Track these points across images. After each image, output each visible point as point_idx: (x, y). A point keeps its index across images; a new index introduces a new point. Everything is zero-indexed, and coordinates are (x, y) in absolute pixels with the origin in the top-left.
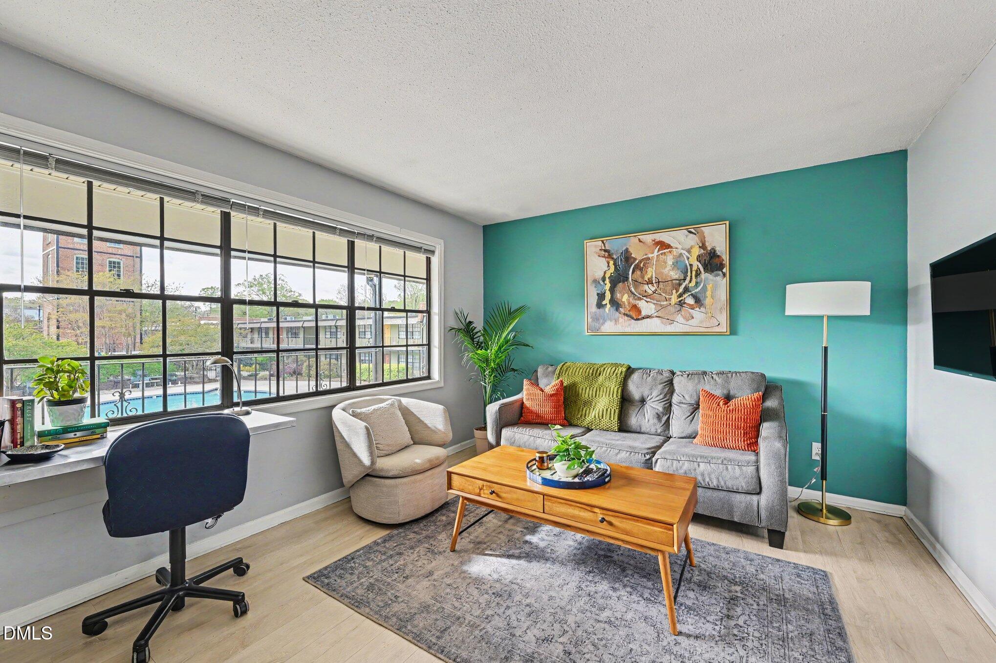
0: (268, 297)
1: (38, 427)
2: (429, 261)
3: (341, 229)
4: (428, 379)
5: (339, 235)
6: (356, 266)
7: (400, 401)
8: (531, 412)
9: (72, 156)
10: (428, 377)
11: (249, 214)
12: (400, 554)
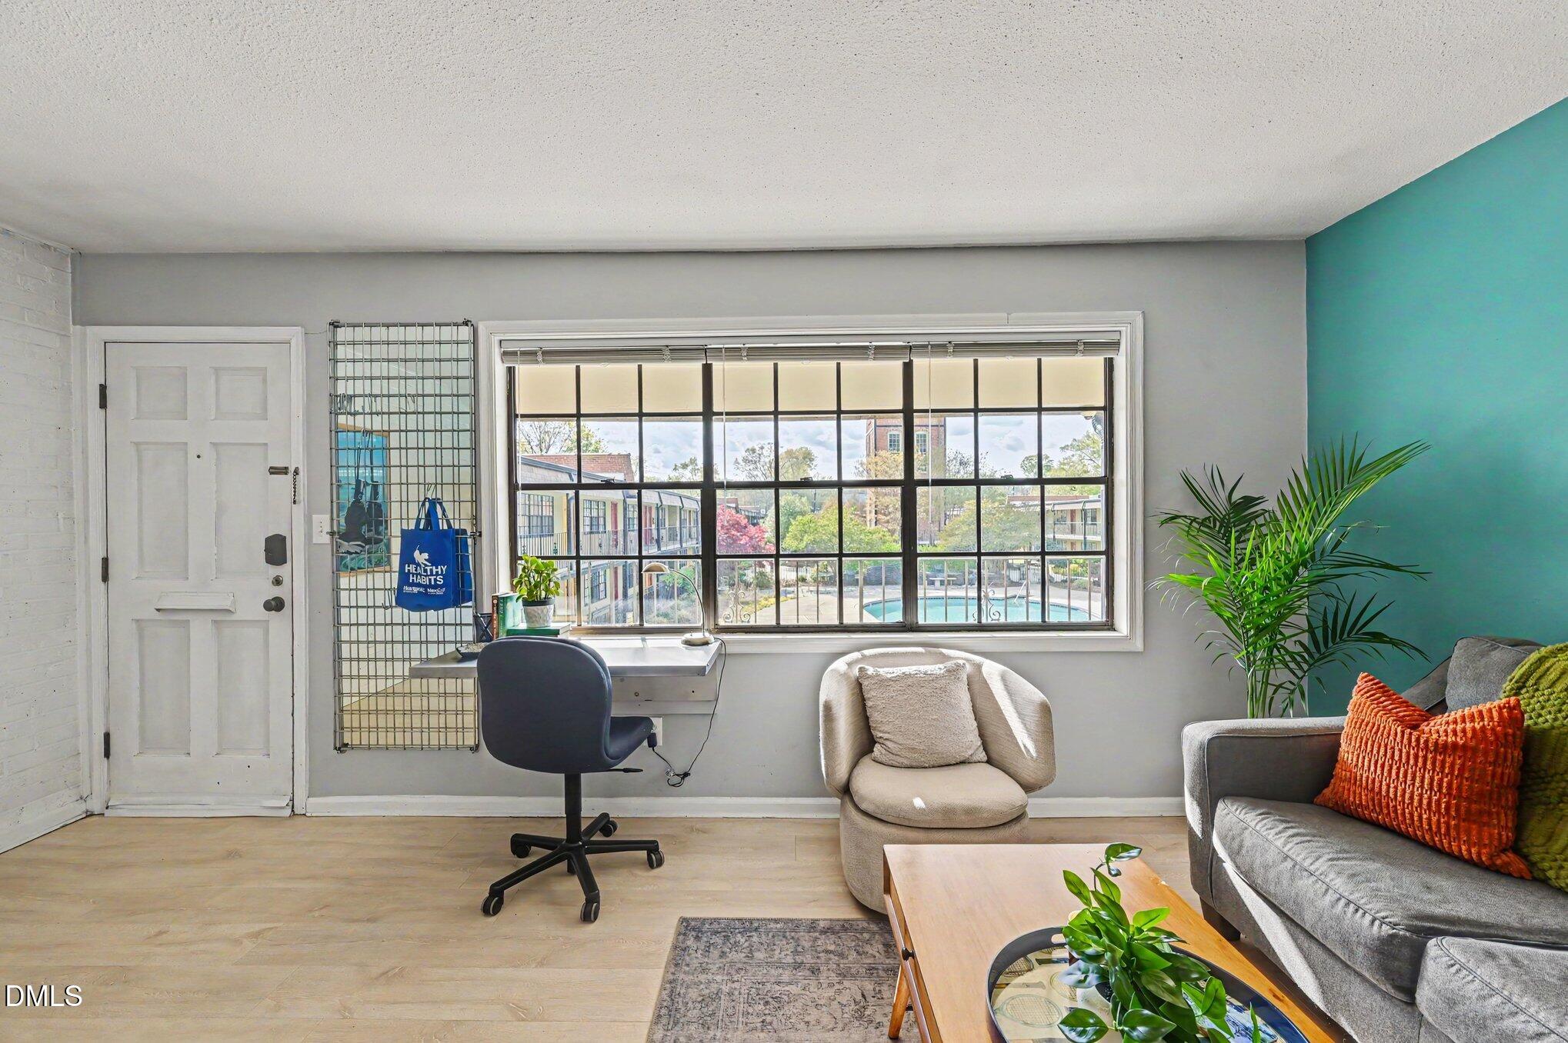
0: (765, 475)
1: (509, 625)
2: (1110, 365)
3: (877, 348)
4: (1109, 630)
5: (875, 359)
6: (915, 407)
7: (979, 667)
8: (1354, 780)
9: (557, 343)
10: (1109, 625)
11: (727, 360)
12: (815, 971)
